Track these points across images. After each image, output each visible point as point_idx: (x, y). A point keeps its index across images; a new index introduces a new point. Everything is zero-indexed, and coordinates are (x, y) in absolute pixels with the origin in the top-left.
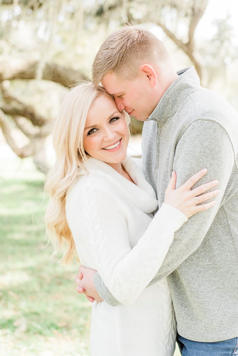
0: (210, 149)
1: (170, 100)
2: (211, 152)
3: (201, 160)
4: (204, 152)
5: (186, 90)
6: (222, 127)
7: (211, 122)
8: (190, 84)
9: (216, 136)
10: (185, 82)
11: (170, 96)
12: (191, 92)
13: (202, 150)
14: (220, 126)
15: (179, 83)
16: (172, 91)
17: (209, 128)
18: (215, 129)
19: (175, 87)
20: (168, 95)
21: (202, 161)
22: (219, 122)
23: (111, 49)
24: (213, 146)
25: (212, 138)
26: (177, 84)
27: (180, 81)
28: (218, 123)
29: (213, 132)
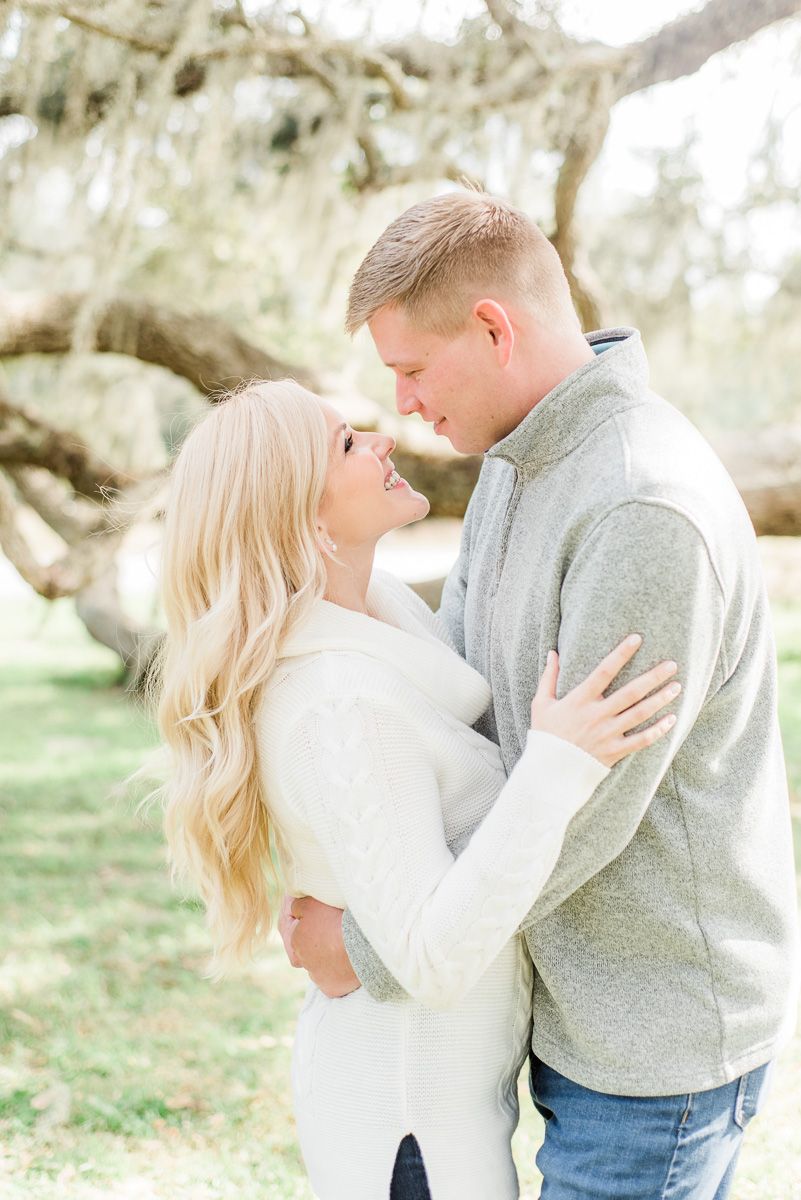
0: (661, 585)
1: (558, 419)
2: (665, 594)
3: (638, 614)
4: (646, 594)
5: (609, 398)
6: (695, 527)
7: (666, 511)
8: (623, 385)
9: (676, 551)
10: (607, 378)
11: (559, 408)
12: (619, 408)
13: (641, 588)
14: (690, 523)
15: (592, 375)
16: (568, 394)
17: (658, 528)
18: (675, 531)
19: (578, 386)
20: (555, 402)
21: (642, 618)
22: (686, 513)
23: (408, 242)
24: (670, 577)
25: (668, 557)
26: (585, 378)
27: (595, 371)
28: (683, 516)
29: (671, 538)
